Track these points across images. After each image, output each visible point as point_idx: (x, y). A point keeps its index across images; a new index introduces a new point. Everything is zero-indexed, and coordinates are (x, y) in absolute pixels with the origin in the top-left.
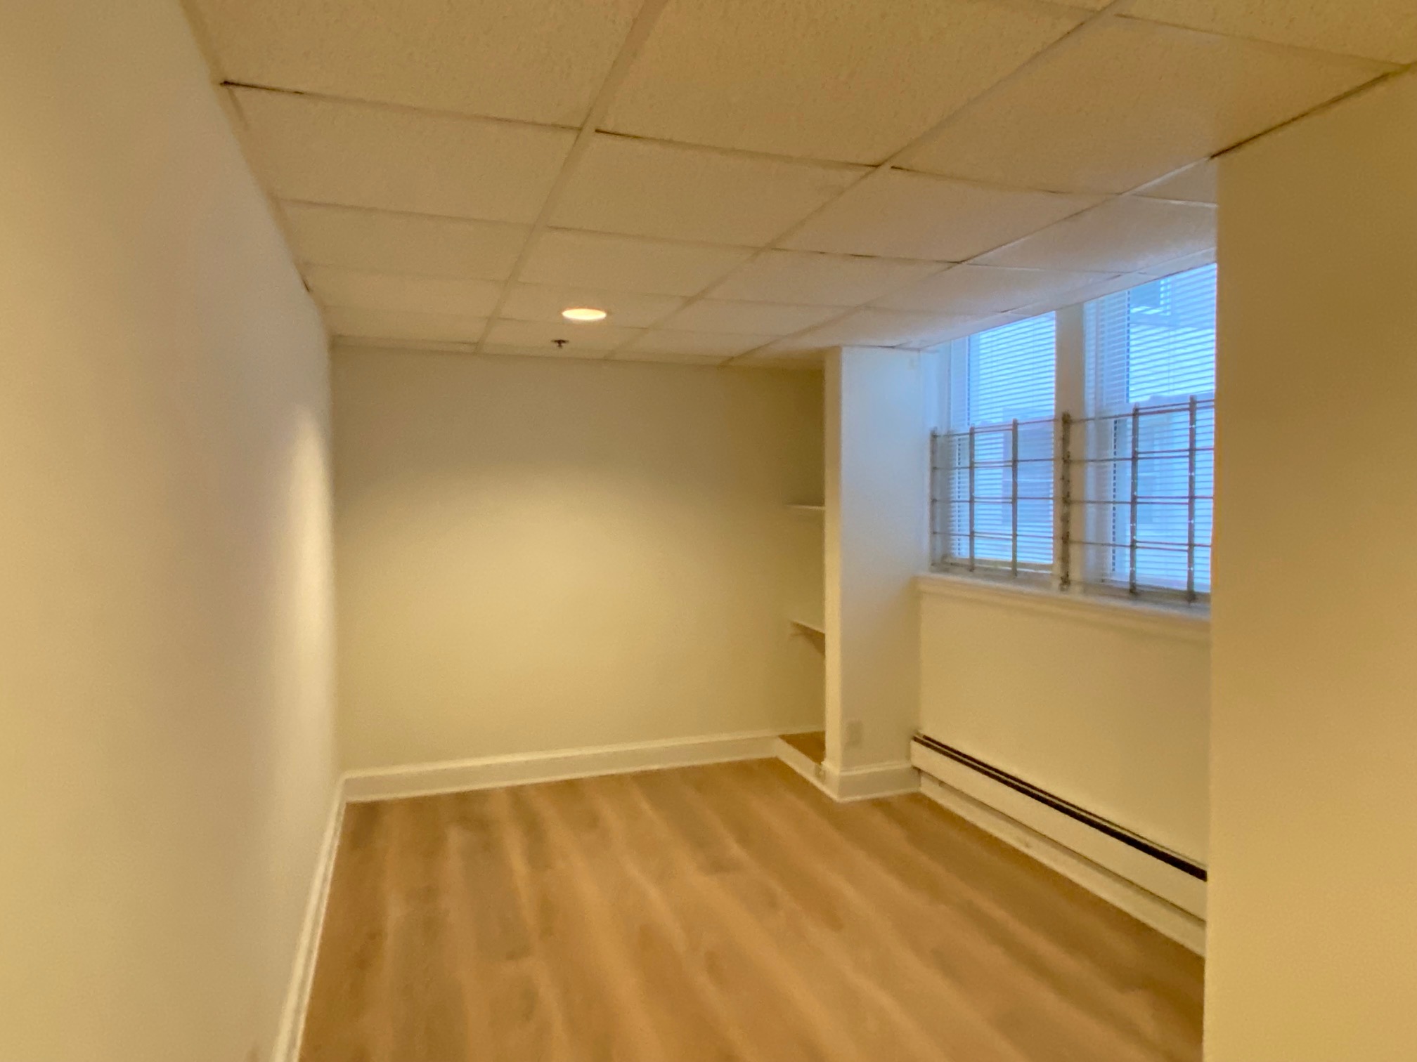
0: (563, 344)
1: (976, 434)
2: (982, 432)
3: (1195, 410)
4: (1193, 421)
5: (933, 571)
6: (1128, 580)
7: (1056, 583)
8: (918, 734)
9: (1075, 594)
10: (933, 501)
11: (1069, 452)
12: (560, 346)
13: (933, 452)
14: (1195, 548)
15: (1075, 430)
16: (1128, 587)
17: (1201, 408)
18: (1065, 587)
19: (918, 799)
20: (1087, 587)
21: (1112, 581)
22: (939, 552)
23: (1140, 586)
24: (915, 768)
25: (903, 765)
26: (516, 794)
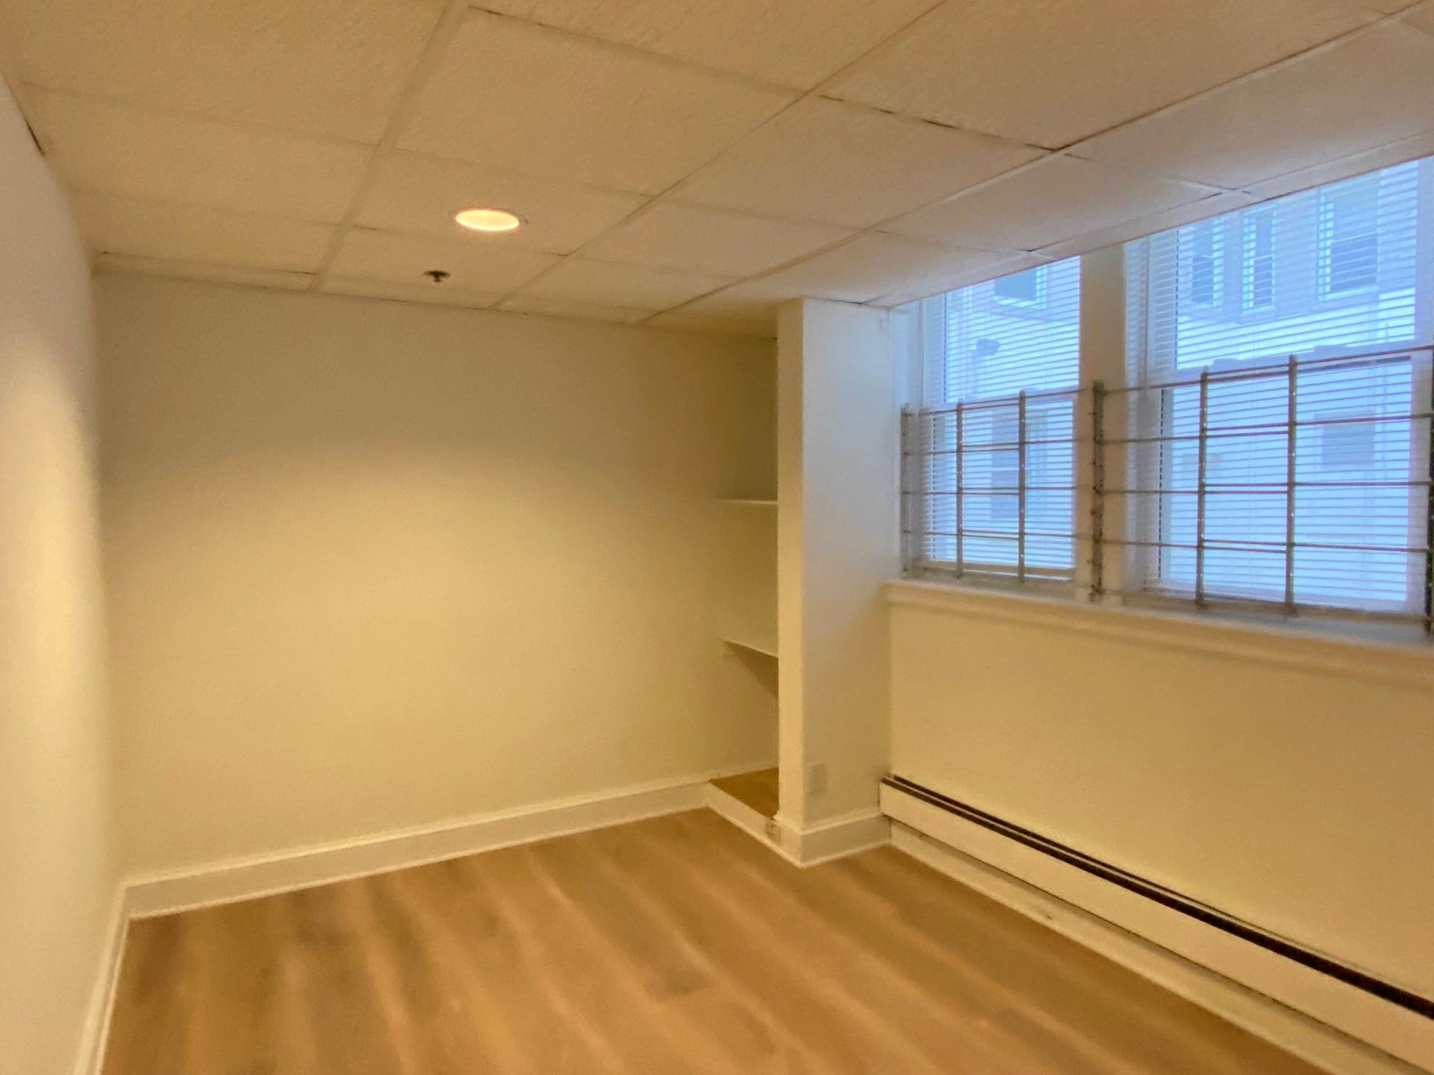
0: (442, 279)
1: (963, 412)
2: (969, 409)
3: (1296, 374)
4: (1292, 388)
5: (903, 578)
6: (1194, 590)
7: (1083, 593)
8: (889, 776)
9: (1110, 603)
10: (904, 493)
11: (1102, 431)
12: (437, 280)
13: (904, 434)
14: (1296, 548)
15: (1109, 405)
16: (1194, 597)
17: (1301, 371)
18: (1097, 597)
19: (892, 854)
20: (1127, 597)
21: (1163, 590)
22: (911, 554)
23: (1210, 596)
24: (885, 816)
25: (870, 814)
26: (376, 885)
